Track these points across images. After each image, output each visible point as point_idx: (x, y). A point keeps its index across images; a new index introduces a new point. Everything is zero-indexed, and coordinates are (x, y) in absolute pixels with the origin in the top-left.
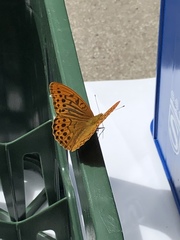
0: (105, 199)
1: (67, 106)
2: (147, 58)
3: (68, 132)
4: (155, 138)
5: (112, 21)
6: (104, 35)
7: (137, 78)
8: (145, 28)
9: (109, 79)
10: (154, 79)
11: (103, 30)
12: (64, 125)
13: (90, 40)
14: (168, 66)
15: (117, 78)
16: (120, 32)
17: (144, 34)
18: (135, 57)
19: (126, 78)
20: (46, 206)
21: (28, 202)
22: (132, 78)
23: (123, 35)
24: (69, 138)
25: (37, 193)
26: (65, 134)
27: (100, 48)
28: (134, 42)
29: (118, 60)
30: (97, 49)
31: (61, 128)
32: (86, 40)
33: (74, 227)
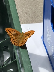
0: (27, 60)
1: (12, 34)
2: (41, 17)
3: (15, 41)
4: (43, 41)
5: (30, 6)
6: (28, 10)
7: (38, 23)
8: (40, 8)
9: (30, 23)
10: (42, 23)
11: (28, 8)
12: (13, 39)
13: (24, 11)
14: (46, 19)
15: (32, 23)
16: (33, 9)
17: (40, 10)
18: (37, 16)
19: (35, 23)
20: (10, 62)
21: (5, 61)
22: (37, 23)
23: (34, 10)
24: (16, 42)
25: (8, 58)
26: (15, 42)
27: (27, 14)
28: (37, 12)
29: (32, 17)
30: (26, 14)
31: (13, 40)
32: (22, 11)
33: (19, 68)
